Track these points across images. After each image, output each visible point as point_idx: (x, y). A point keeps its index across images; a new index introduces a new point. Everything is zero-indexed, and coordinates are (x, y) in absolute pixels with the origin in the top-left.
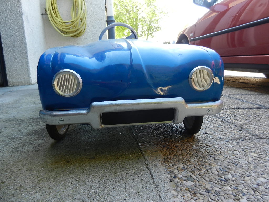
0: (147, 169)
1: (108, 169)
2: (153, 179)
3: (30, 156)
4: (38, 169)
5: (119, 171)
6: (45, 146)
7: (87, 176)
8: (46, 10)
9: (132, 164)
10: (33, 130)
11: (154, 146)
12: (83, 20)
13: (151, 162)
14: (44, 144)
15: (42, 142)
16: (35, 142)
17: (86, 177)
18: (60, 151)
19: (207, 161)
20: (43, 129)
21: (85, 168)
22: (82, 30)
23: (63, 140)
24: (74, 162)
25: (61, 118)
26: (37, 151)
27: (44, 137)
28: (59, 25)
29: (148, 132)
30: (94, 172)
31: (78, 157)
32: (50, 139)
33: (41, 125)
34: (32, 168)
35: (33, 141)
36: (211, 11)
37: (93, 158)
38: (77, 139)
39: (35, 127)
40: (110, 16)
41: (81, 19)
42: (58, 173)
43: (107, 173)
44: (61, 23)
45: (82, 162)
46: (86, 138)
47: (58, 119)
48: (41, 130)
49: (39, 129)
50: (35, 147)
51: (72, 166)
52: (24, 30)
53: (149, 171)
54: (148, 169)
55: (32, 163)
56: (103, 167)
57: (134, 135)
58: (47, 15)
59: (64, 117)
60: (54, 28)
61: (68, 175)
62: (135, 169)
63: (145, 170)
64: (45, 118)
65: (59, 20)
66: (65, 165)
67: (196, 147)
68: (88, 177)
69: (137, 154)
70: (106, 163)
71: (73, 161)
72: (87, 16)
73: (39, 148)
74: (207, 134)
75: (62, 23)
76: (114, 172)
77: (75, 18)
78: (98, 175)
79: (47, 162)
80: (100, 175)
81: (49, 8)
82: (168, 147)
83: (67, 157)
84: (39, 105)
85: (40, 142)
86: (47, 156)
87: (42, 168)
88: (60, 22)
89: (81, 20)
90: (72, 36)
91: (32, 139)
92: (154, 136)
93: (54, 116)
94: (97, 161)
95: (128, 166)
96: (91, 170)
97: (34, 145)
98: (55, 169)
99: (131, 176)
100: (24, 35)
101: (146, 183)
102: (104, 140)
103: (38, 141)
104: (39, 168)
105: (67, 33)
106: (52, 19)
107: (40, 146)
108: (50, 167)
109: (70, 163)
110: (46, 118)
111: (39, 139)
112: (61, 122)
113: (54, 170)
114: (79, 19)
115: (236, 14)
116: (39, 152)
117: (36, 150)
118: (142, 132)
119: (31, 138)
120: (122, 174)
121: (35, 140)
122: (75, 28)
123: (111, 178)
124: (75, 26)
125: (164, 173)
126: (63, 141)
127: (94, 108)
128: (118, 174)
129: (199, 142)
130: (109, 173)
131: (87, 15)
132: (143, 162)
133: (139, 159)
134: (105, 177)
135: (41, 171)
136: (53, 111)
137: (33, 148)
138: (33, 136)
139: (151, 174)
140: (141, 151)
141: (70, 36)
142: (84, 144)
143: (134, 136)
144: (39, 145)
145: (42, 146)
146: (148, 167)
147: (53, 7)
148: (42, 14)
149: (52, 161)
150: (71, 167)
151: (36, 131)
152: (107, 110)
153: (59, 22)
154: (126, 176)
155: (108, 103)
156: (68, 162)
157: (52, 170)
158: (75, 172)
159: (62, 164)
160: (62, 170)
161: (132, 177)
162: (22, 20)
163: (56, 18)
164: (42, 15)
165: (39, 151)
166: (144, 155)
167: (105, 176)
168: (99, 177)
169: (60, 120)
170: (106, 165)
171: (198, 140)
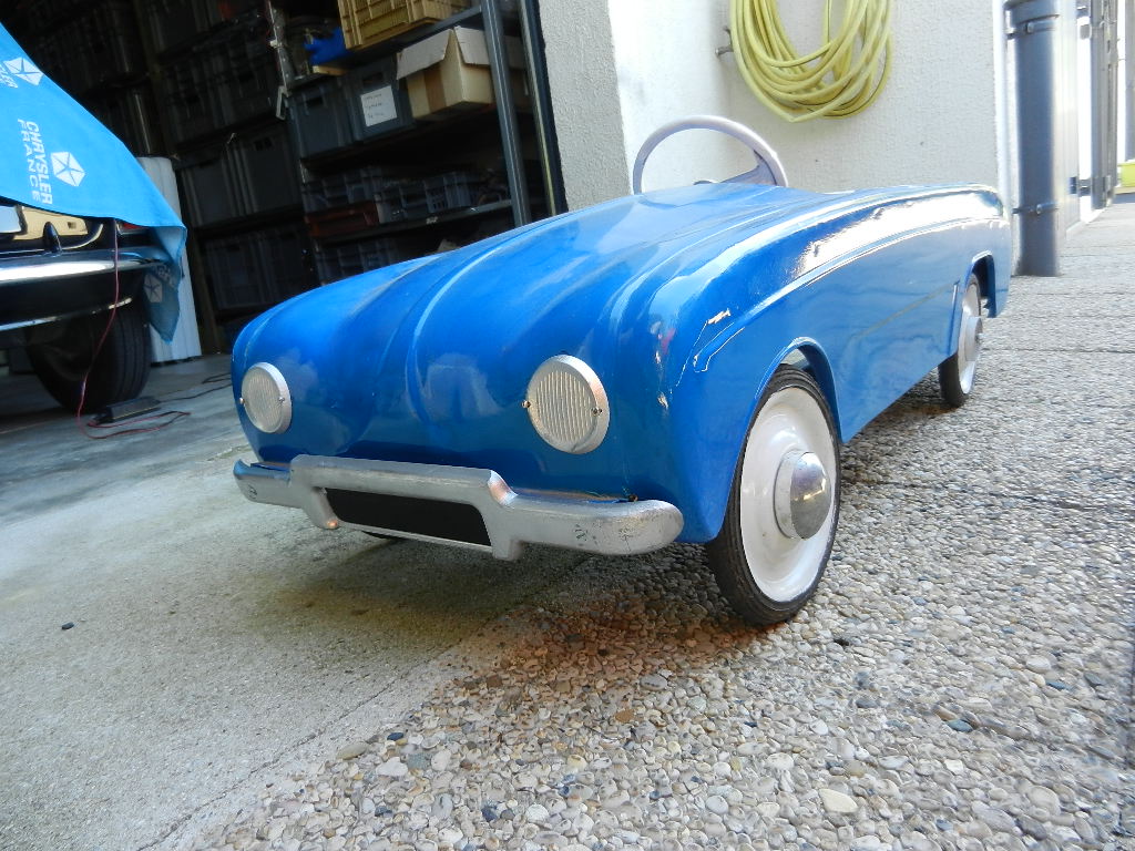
21: (305, 632)
22: (867, 81)
31: (345, 600)
44: (788, 73)
45: (328, 615)
52: (621, 136)
65: (781, 62)
69: (453, 637)
71: (320, 605)
81: (740, 21)
83: (331, 592)
90: (830, 115)
94: (354, 622)
96: (304, 641)
100: (623, 152)
105: (812, 108)
122: (837, 78)
124: (834, 69)
141: (819, 116)
147: (759, 17)
148: (717, 52)
159: (294, 606)
162: (618, 103)
164: (720, 54)
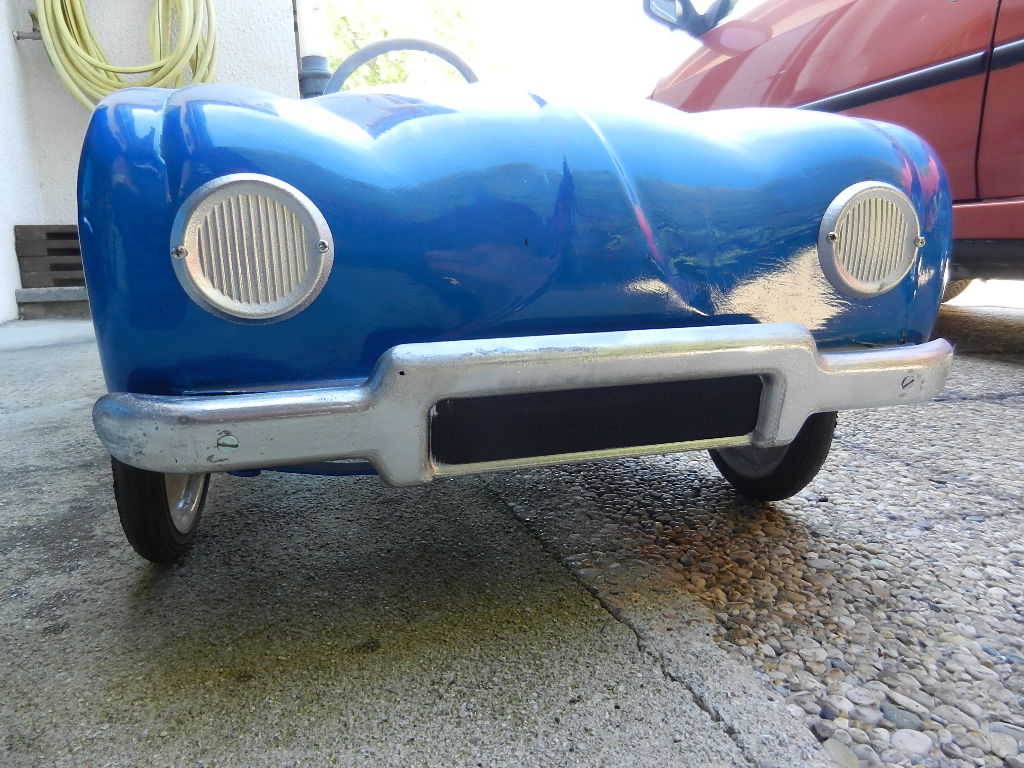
0: (672, 685)
1: (473, 700)
2: (730, 731)
3: (18, 661)
4: (76, 733)
5: (536, 707)
6: (94, 601)
7: (373, 749)
8: (34, 18)
9: (581, 660)
10: (13, 528)
11: (643, 566)
12: (202, 69)
13: (670, 644)
14: (82, 590)
15: (72, 581)
16: (33, 586)
17: (373, 754)
18: (181, 622)
19: (910, 620)
20: (65, 520)
21: (350, 704)
23: (181, 565)
24: (276, 673)
25: (228, 434)
26: (56, 630)
27: (77, 555)
28: (96, 81)
29: (577, 504)
30: (404, 722)
31: (291, 647)
32: (112, 567)
33: (53, 500)
34: (43, 731)
35: (20, 582)
36: (709, 50)
37: (372, 646)
38: (255, 554)
39: (22, 512)
40: (313, 57)
41: (190, 61)
42: (204, 751)
43: (479, 722)
44: (103, 76)
45: (321, 672)
46: (297, 549)
47: (207, 435)
48: (54, 523)
49: (45, 520)
50: (36, 612)
51: (269, 699)
53: (689, 696)
54: (673, 679)
55: (36, 700)
56: (441, 690)
57: (520, 520)
58: (40, 38)
59: (241, 425)
60: (73, 97)
61: (263, 756)
62: (611, 689)
63: (663, 689)
64: (130, 433)
65: (96, 61)
66: (231, 694)
67: (820, 557)
68: (379, 755)
69: (585, 609)
70: (449, 667)
71: (266, 669)
72: (217, 52)
73: (64, 614)
74: (825, 500)
75: (108, 77)
76: (509, 711)
77: (165, 57)
78: (433, 737)
79: (122, 686)
80: (442, 736)
81: (49, 11)
82: (705, 565)
83: (230, 649)
84: (21, 413)
85: (60, 582)
86: (111, 651)
87: (102, 723)
88: (96, 68)
89: (194, 64)
91: (15, 568)
92: (615, 520)
93: (186, 420)
94: (395, 659)
95: (568, 675)
96: (386, 713)
97: (29, 602)
98: (180, 722)
99: (610, 727)
101: (710, 761)
102: (388, 551)
103: (51, 581)
104: (83, 729)
106: (62, 55)
107: (64, 603)
108: (148, 713)
109: (254, 683)
110: (140, 433)
111: (53, 571)
112: (224, 453)
113: (173, 729)
114: (186, 61)
115: (780, 70)
116: (64, 635)
117: (46, 625)
118: (555, 509)
119: (9, 567)
120: (557, 720)
121: (31, 573)
123: (513, 750)
125: (765, 698)
126: (183, 570)
127: (402, 373)
128: (536, 722)
129: (815, 534)
130: (487, 722)
131: (217, 45)
132: (634, 647)
133: (602, 632)
134: (475, 749)
135: (100, 746)
136: (177, 399)
137: (29, 615)
138: (14, 555)
139: (703, 707)
140: (594, 593)
142: (299, 578)
143: (527, 526)
144: (59, 596)
145: (75, 600)
146: (670, 670)
147: (69, 8)
148: (16, 35)
149: (148, 677)
150: (267, 707)
151: (30, 528)
152: (468, 386)
153: (92, 70)
154: (586, 730)
155: (473, 351)
156: (244, 677)
157: (164, 733)
158: (298, 733)
159: (210, 691)
160: (222, 727)
161: (617, 732)
163: (80, 50)
164: (18, 38)
165: (63, 628)
166: (619, 610)
167: (475, 742)
168: (443, 752)
169: (219, 445)
170: (449, 676)
171: (808, 527)
